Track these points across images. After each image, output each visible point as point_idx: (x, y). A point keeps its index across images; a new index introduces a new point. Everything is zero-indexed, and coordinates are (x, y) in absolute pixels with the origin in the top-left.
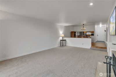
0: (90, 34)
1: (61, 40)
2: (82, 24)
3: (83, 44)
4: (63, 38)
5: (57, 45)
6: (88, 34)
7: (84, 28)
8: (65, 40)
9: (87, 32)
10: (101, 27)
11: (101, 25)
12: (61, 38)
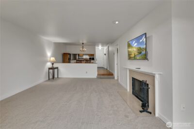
0: (87, 57)
1: (49, 69)
2: (81, 42)
3: (87, 73)
4: (53, 64)
5: (42, 78)
6: (85, 57)
7: (84, 49)
8: (57, 68)
9: (83, 55)
10: (100, 49)
11: (100, 47)
12: (49, 65)
